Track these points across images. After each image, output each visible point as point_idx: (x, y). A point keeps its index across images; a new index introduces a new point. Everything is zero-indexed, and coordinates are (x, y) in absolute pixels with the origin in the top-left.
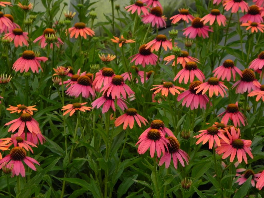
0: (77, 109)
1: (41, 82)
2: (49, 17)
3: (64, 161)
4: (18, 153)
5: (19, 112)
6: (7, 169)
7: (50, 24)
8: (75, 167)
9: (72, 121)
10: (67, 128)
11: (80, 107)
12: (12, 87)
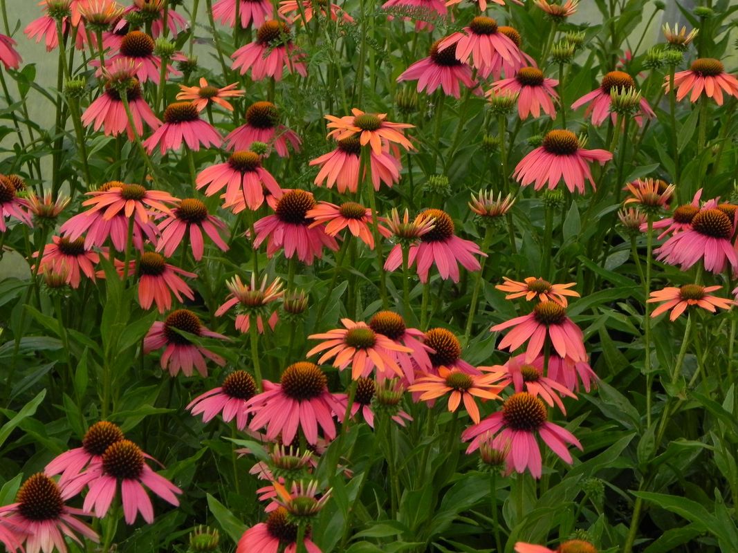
0: (692, 302)
1: (589, 220)
2: (610, 39)
3: (642, 444)
4: (525, 409)
5: (530, 296)
6: (493, 451)
7: (610, 59)
8: (671, 464)
9: (668, 333)
10: (655, 352)
11: (701, 296)
12: (507, 229)
